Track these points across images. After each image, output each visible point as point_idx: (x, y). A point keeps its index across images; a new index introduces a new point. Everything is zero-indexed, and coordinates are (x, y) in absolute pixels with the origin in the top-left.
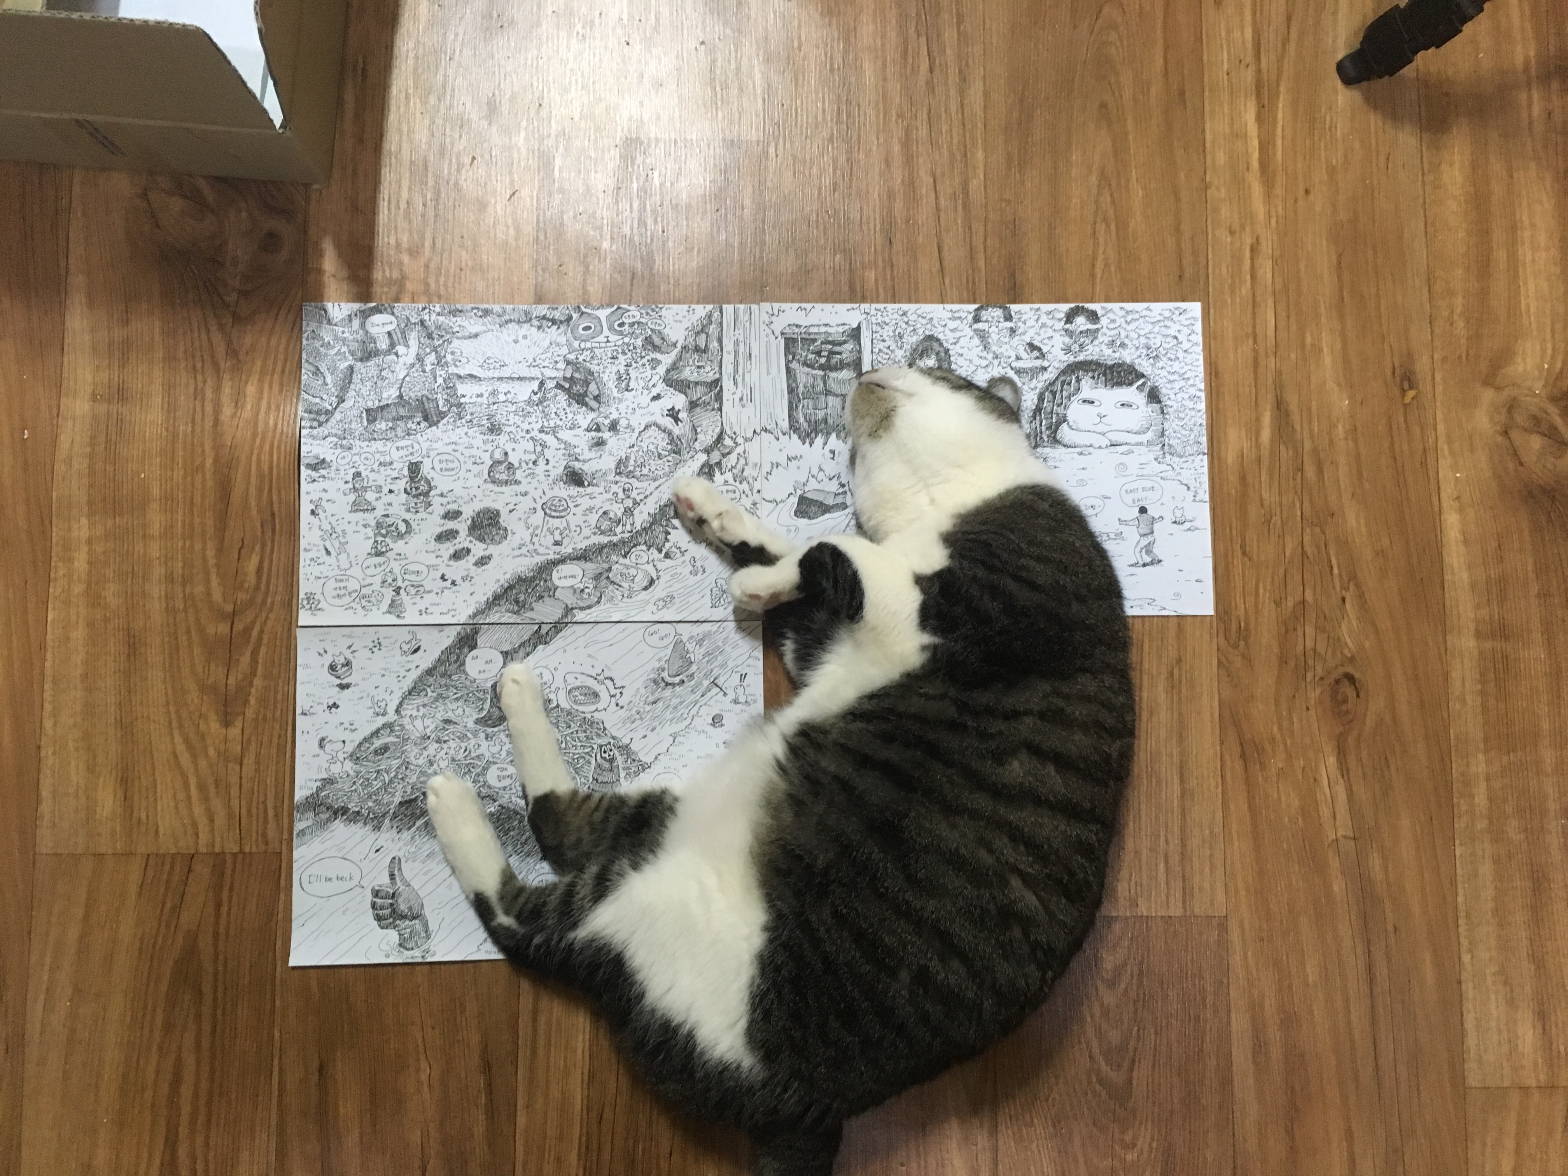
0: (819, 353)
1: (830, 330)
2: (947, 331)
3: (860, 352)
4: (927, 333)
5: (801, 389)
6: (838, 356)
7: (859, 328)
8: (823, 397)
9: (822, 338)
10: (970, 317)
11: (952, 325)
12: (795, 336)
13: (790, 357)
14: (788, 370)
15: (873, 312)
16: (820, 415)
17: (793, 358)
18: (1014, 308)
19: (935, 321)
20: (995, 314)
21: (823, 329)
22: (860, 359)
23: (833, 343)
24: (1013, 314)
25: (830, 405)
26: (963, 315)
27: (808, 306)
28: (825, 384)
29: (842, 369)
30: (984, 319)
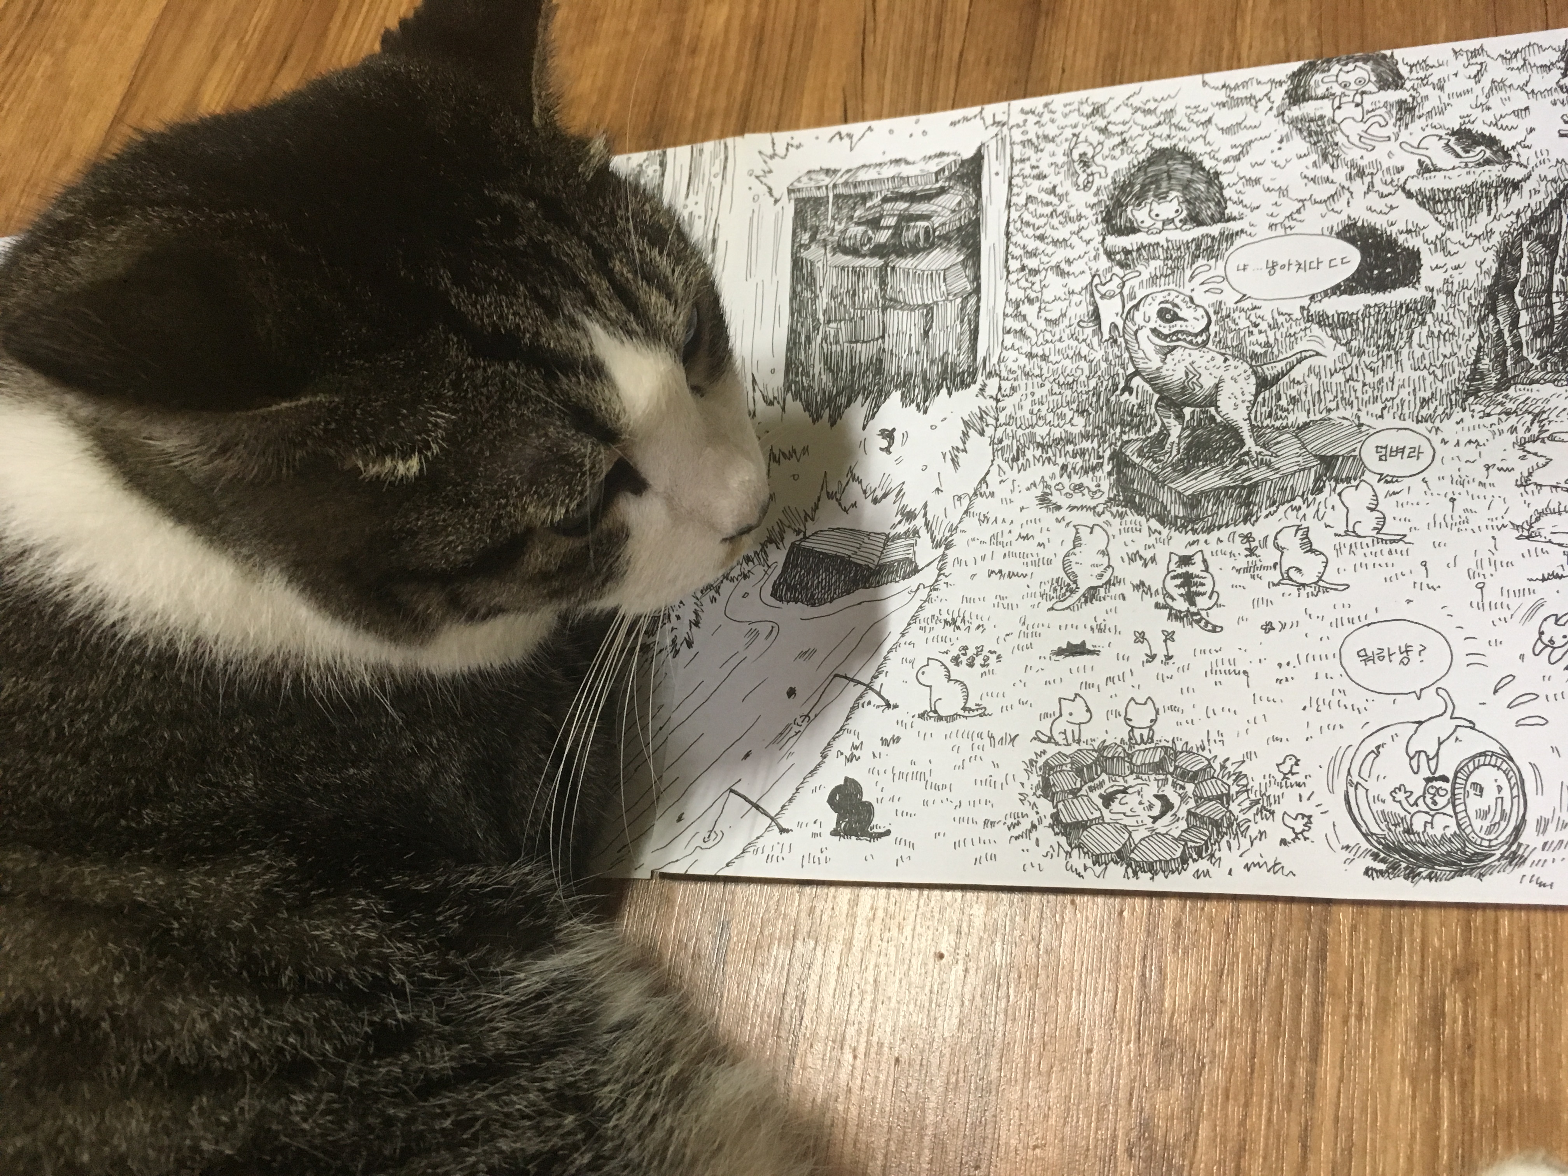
0: (875, 223)
1: (905, 170)
2: (1213, 133)
3: (977, 208)
4: (1158, 144)
5: (823, 301)
6: (925, 224)
7: (978, 159)
8: (877, 314)
9: (886, 189)
10: (1279, 94)
11: (1225, 117)
12: (821, 193)
13: (805, 237)
14: (797, 263)
15: (1016, 118)
16: (865, 352)
17: (813, 239)
18: (1405, 56)
19: (1179, 118)
20: (1351, 78)
21: (889, 171)
22: (976, 224)
23: (912, 197)
24: (1404, 70)
25: (892, 330)
26: (1259, 91)
27: (856, 128)
28: (883, 283)
29: (931, 246)
30: (1320, 91)
